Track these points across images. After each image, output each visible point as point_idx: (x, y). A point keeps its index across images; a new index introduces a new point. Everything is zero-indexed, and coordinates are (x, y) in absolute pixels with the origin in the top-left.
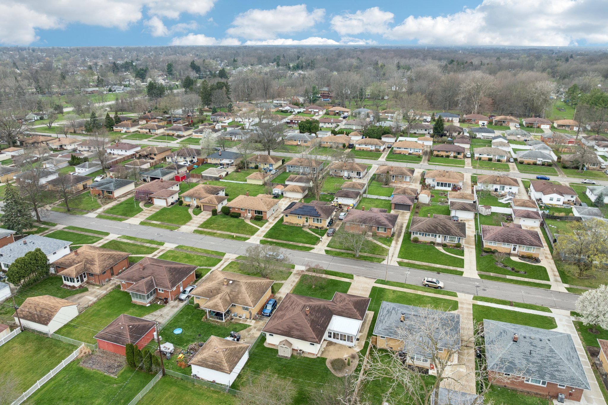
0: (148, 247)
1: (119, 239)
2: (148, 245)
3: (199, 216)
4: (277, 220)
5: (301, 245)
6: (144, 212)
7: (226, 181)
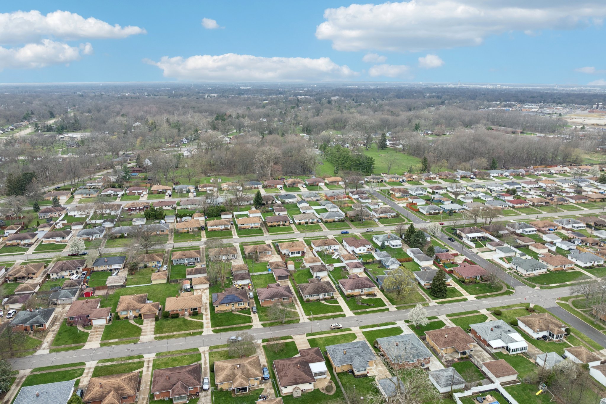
0: (134, 363)
1: (100, 365)
2: (131, 361)
3: (144, 325)
4: (208, 310)
5: (242, 325)
6: (92, 335)
7: (132, 286)
